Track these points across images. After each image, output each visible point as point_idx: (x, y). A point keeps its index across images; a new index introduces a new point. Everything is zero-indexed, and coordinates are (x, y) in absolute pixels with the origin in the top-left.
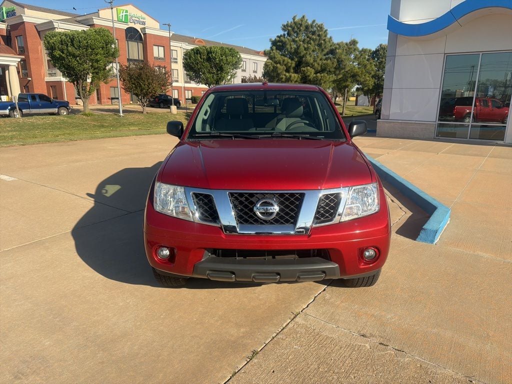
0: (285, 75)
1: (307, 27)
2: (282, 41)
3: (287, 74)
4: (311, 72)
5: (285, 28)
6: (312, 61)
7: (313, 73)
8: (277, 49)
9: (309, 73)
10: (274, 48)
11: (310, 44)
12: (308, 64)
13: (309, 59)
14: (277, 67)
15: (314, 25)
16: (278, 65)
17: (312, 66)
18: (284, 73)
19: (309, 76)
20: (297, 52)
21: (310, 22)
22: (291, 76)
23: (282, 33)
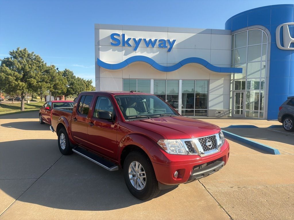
0: (15, 83)
1: (29, 55)
2: (10, 62)
3: (16, 83)
4: (34, 82)
5: (11, 54)
6: (34, 75)
7: (35, 82)
8: (7, 66)
9: (32, 82)
10: (4, 65)
11: (33, 65)
12: (31, 77)
13: (32, 74)
14: (9, 78)
15: (34, 54)
16: (10, 77)
17: (35, 78)
18: (14, 81)
19: (33, 84)
20: (23, 69)
21: (30, 52)
22: (19, 84)
23: (10, 56)
